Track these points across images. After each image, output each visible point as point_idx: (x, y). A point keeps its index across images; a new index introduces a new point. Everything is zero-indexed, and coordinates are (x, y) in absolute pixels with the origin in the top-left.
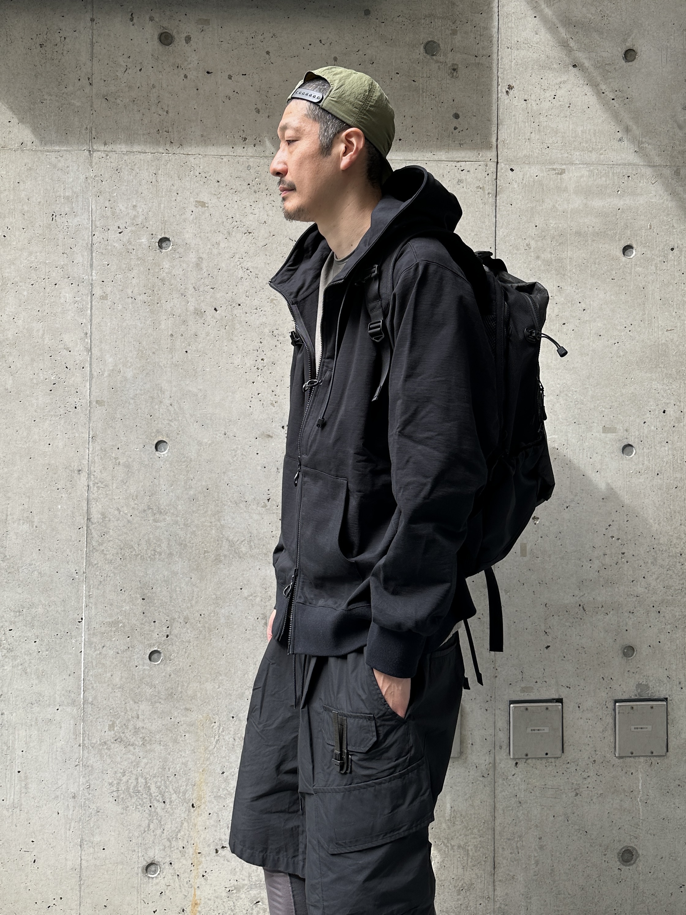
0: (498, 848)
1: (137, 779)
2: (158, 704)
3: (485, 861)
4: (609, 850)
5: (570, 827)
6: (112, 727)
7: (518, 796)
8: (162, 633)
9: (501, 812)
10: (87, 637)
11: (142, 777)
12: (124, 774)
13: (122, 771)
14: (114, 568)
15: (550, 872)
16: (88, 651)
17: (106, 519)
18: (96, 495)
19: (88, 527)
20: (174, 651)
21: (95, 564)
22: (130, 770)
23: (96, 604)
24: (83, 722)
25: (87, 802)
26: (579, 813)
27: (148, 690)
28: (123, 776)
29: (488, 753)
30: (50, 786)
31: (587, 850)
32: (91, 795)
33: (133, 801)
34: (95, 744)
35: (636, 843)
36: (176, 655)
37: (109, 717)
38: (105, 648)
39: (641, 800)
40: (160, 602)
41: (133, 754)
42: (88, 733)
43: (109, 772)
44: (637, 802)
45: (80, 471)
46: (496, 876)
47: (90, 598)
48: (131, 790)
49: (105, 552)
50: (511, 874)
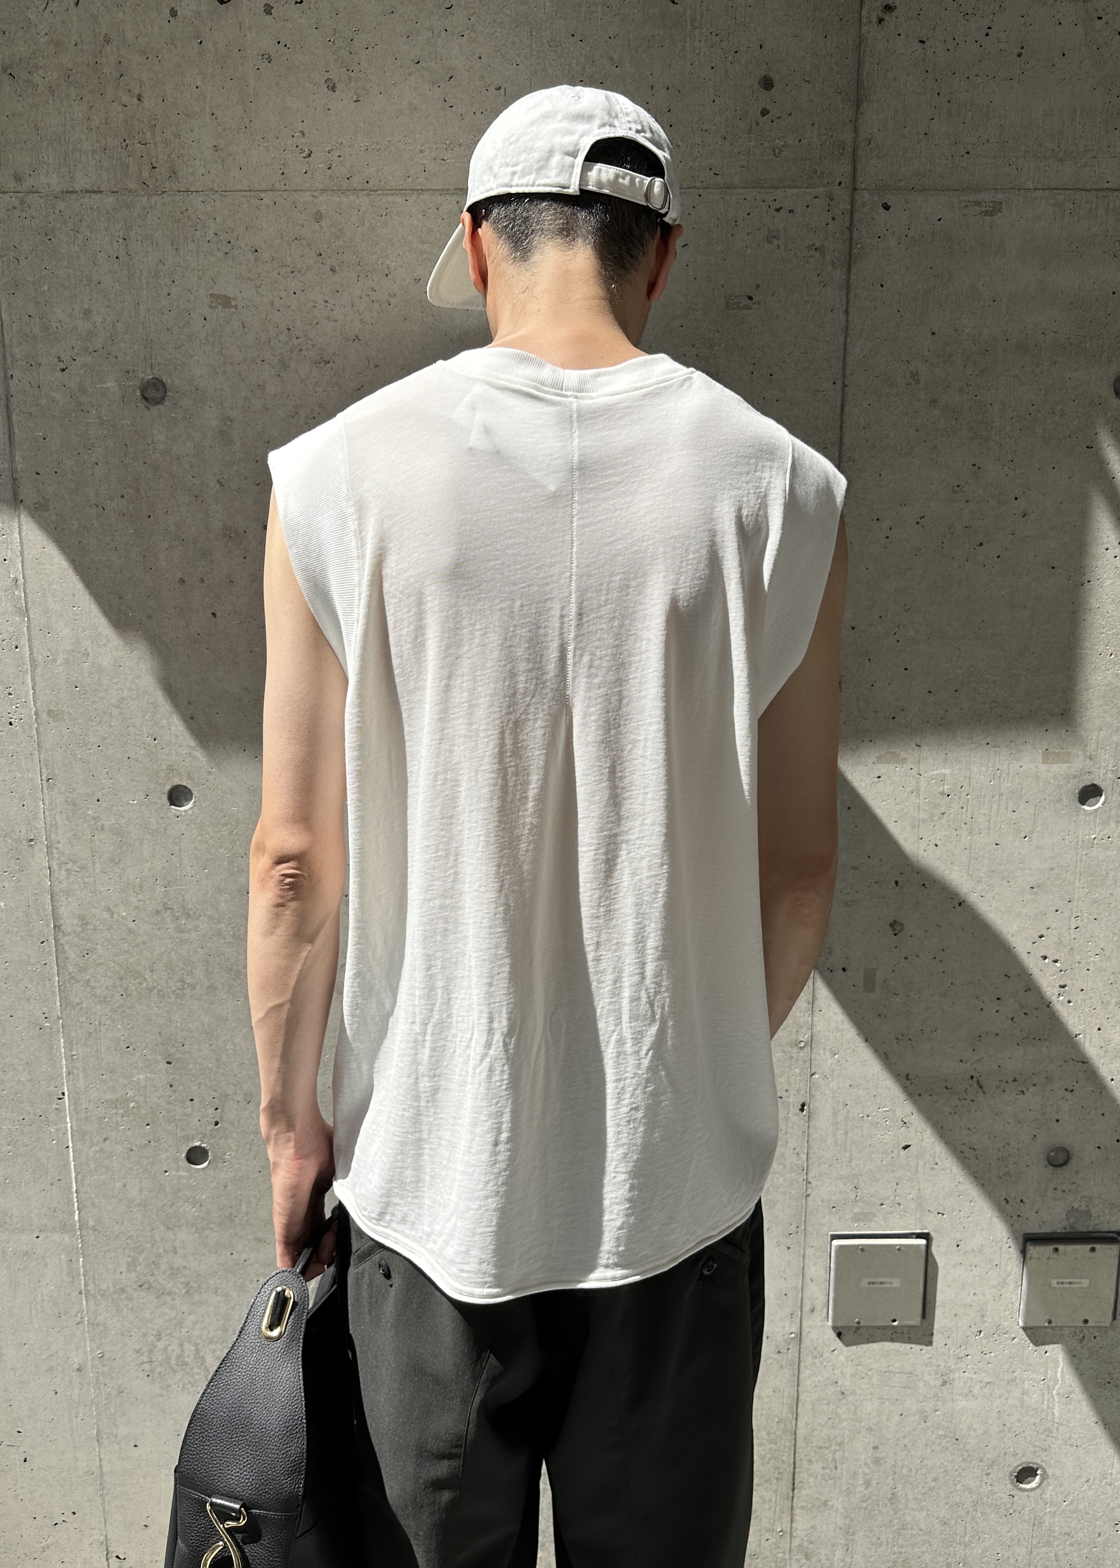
0: (801, 1460)
1: (181, 1345)
2: (207, 1232)
3: (777, 1479)
4: (995, 1467)
5: (929, 1432)
6: (132, 1265)
7: (839, 1384)
8: (205, 1119)
9: (809, 1407)
10: (74, 1123)
11: (190, 1342)
12: (159, 1336)
13: (155, 1333)
14: (112, 1011)
15: (889, 1497)
16: (79, 1147)
17: (89, 927)
18: (65, 884)
19: (56, 941)
20: (230, 1148)
21: (77, 1004)
22: (168, 1331)
23: (85, 1071)
24: (84, 1257)
25: (101, 1377)
26: (946, 1411)
27: (188, 1209)
28: (159, 1340)
29: (789, 1316)
30: (38, 1352)
31: (957, 1467)
32: (106, 1368)
33: (179, 1376)
34: (105, 1291)
35: (1044, 1458)
36: (233, 1154)
37: (126, 1251)
38: (107, 1142)
39: (1058, 1394)
40: (198, 1067)
41: (172, 1308)
42: (92, 1274)
43: (132, 1333)
44: (1052, 1396)
45: (31, 840)
46: (795, 1500)
47: (73, 1060)
48: (173, 1361)
49: (92, 983)
50: (821, 1498)
